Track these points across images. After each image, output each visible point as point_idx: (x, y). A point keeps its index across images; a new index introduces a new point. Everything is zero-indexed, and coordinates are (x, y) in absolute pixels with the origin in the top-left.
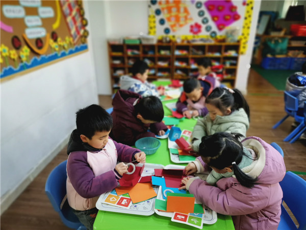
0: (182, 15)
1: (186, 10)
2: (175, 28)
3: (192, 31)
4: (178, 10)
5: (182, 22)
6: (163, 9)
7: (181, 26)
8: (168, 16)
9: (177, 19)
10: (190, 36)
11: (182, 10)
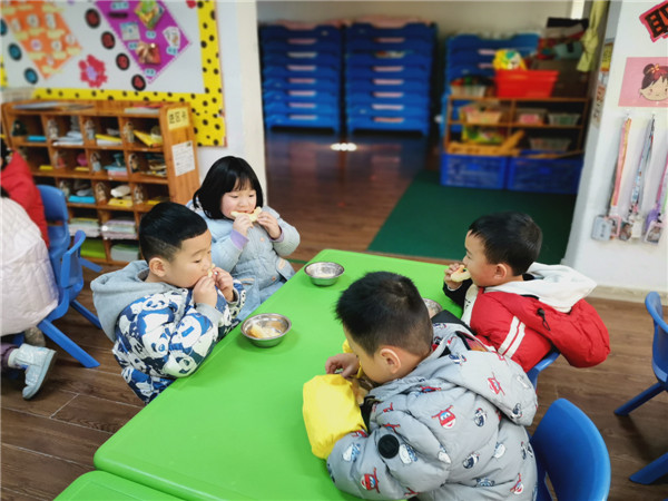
0: (55, 34)
1: (60, 23)
2: (46, 69)
3: (84, 77)
4: (42, 22)
5: (59, 55)
6: (10, 18)
7: (57, 64)
8: (24, 36)
9: (47, 44)
10: (85, 91)
11: (51, 22)
